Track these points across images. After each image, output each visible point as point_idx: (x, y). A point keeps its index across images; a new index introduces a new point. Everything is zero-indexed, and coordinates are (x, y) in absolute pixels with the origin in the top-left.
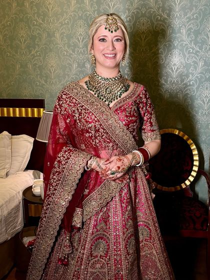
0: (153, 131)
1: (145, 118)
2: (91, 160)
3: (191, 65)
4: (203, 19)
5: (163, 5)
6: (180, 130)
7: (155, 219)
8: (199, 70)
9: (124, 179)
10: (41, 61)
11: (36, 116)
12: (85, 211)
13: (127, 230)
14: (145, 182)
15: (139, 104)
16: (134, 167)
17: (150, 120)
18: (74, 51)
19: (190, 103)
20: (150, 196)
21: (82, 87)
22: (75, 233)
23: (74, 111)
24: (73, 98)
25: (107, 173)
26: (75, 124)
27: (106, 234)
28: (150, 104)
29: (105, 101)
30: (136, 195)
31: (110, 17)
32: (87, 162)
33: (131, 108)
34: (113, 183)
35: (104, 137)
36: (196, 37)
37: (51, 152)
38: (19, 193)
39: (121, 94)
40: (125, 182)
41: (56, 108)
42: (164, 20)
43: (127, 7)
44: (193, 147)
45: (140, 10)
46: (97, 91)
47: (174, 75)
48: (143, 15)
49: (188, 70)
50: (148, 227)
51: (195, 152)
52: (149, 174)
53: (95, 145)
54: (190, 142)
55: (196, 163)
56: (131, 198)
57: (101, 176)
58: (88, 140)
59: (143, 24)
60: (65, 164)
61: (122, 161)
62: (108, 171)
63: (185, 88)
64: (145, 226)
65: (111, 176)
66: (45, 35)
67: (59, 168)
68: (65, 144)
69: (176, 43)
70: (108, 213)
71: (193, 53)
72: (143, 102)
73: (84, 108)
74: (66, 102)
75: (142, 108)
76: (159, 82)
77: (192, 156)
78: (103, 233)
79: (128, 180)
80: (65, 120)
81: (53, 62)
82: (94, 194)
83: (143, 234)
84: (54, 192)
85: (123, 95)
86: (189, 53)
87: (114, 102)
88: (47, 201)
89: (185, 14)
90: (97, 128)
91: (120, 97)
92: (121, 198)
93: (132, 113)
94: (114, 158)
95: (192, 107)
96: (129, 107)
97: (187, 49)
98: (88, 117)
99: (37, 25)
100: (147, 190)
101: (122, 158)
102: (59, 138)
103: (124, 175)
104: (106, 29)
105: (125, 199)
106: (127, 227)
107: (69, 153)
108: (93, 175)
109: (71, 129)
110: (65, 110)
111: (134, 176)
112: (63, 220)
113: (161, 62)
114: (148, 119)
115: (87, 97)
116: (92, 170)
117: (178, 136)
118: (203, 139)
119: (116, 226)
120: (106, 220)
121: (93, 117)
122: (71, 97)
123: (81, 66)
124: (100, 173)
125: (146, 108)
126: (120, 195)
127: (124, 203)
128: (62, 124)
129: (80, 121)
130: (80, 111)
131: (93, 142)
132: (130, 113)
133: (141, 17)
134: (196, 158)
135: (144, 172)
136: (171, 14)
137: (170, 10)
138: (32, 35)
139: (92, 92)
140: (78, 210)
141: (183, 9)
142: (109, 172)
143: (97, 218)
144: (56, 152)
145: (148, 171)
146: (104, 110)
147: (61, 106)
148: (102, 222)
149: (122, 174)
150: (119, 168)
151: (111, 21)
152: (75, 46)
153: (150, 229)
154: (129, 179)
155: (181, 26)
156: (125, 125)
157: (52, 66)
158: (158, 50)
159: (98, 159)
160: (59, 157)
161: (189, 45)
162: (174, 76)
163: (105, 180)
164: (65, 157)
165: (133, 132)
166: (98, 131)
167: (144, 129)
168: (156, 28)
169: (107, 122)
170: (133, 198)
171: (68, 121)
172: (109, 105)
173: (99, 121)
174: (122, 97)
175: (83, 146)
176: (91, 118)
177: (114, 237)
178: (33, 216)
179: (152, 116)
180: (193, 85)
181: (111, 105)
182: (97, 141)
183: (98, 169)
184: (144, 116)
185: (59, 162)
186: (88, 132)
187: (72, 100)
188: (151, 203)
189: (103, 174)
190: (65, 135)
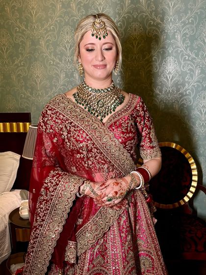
0: (152, 147)
1: (143, 134)
2: (83, 186)
3: (187, 73)
4: (199, 24)
5: (156, 8)
6: (177, 143)
7: (158, 247)
8: (196, 78)
9: (123, 205)
10: (25, 72)
11: (22, 131)
12: (79, 244)
13: (128, 263)
14: (146, 206)
15: (135, 118)
16: (134, 190)
17: (149, 136)
18: (61, 60)
19: (187, 114)
20: (151, 222)
21: (69, 101)
22: (69, 268)
23: (62, 129)
24: (60, 114)
25: (103, 200)
26: (63, 144)
27: (103, 269)
28: (148, 117)
29: (98, 116)
30: (136, 221)
31: (98, 21)
32: (79, 187)
33: (128, 123)
34: (110, 211)
35: (97, 158)
36: (192, 43)
37: (36, 177)
38: (5, 216)
39: (115, 107)
40: (124, 208)
41: (40, 125)
42: (157, 25)
43: (117, 11)
44: (192, 161)
45: (131, 14)
46: (87, 105)
47: (170, 84)
48: (135, 20)
49: (183, 79)
50: (150, 257)
51: (194, 166)
52: (150, 196)
53: (87, 167)
54: (188, 155)
55: (195, 178)
56: (131, 226)
57: (96, 203)
58: (79, 161)
59: (135, 30)
60: (53, 191)
61: (119, 185)
62: (104, 197)
63: (181, 98)
64: (147, 255)
65: (108, 203)
66: (28, 43)
67: (46, 195)
68: (53, 167)
69: (170, 50)
70: (105, 246)
71: (188, 60)
72: (140, 116)
73: (73, 124)
74: (52, 118)
75: (140, 123)
76: (153, 91)
77: (190, 170)
78: (100, 268)
79: (127, 206)
80: (51, 139)
81: (38, 72)
82: (89, 225)
83: (144, 265)
84: (42, 223)
85: (118, 108)
86: (185, 60)
87: (107, 117)
88: (34, 233)
89: (180, 19)
90: (90, 148)
91: (114, 110)
92: (120, 227)
93: (129, 129)
94: (110, 182)
95: (189, 118)
96: (125, 122)
97: (182, 55)
98: (78, 136)
99: (19, 32)
100: (148, 215)
101: (120, 181)
102: (45, 160)
103: (122, 200)
104: (93, 35)
105: (124, 228)
106: (128, 259)
107: (58, 178)
108: (87, 202)
109: (59, 150)
110: (51, 128)
111: (133, 200)
112: (53, 255)
113: (155, 70)
114: (147, 134)
115: (76, 112)
116: (85, 196)
117: (174, 149)
118: (201, 152)
119: (115, 260)
120: (103, 253)
121: (84, 135)
122: (57, 112)
123: (69, 75)
124: (94, 200)
125: (144, 122)
126: (119, 223)
127: (123, 232)
128: (48, 144)
129: (69, 140)
130: (68, 128)
131: (85, 163)
132: (127, 129)
133: (133, 22)
134: (195, 172)
135: (144, 195)
136: (165, 18)
137: (164, 14)
138: (15, 43)
139: (81, 106)
140: (71, 244)
141: (178, 12)
142: (106, 198)
143: (94, 252)
144: (43, 177)
145: (148, 193)
146: (97, 126)
147: (46, 124)
148: (99, 256)
149: (120, 199)
150: (116, 193)
151: (98, 25)
152: (62, 54)
153: (152, 259)
154: (128, 204)
155: (175, 31)
156: (122, 143)
157: (38, 77)
158: (151, 57)
159: (92, 184)
160: (46, 183)
161: (185, 52)
162: (170, 86)
163: (100, 207)
164: (53, 183)
165: (131, 150)
166: (91, 151)
167: (143, 146)
168: (148, 34)
169: (100, 140)
170: (133, 225)
171: (55, 141)
172: (102, 120)
173: (91, 140)
174: (117, 110)
175: (74, 169)
176: (82, 137)
177: (114, 272)
178: (21, 241)
179: (151, 131)
180: (190, 95)
181: (105, 120)
182: (90, 163)
183: (92, 195)
184: (143, 131)
185: (47, 189)
186: (78, 152)
187: (58, 116)
188: (152, 229)
189: (98, 201)
190: (53, 157)
